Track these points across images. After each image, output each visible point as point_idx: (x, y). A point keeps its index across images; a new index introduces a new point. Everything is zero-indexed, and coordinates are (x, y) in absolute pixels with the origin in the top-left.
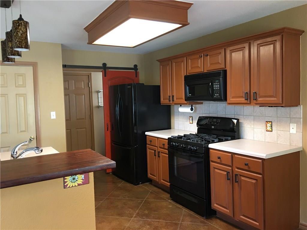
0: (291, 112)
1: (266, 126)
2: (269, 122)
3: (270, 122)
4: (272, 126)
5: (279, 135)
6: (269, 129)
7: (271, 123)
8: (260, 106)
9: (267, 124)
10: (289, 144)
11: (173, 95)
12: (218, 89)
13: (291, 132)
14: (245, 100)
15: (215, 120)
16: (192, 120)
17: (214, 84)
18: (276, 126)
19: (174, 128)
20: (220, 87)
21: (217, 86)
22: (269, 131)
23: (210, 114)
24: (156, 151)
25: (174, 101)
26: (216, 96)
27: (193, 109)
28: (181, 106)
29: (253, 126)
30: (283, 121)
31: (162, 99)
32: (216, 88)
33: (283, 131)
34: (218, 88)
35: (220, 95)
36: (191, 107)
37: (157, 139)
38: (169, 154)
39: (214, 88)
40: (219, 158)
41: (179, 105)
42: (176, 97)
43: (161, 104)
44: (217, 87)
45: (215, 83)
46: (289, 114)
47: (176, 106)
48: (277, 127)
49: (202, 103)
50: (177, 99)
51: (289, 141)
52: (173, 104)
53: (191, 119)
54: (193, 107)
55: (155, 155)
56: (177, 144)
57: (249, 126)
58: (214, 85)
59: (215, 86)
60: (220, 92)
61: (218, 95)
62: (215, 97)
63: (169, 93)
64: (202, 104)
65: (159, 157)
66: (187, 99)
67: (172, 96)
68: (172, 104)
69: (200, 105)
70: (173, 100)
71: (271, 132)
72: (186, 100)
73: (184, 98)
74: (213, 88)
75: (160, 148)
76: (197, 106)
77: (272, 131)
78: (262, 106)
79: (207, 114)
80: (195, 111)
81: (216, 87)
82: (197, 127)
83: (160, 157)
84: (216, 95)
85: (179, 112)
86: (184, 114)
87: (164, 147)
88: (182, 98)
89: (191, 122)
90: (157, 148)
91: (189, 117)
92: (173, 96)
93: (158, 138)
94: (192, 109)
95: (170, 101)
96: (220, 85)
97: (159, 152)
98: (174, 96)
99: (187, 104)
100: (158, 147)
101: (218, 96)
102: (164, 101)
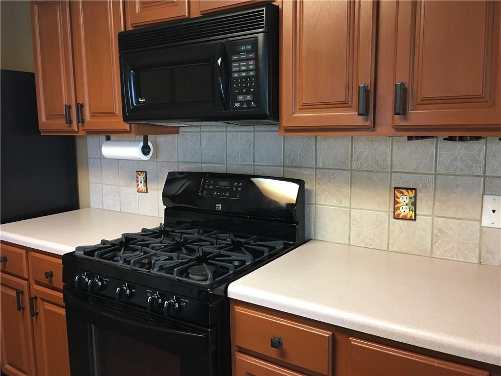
0: (490, 158)
1: (396, 203)
2: (407, 189)
3: (412, 189)
4: (414, 204)
5: (440, 231)
6: (404, 210)
7: (412, 194)
8: (410, 138)
9: (398, 194)
10: (477, 262)
11: (80, 102)
12: (250, 77)
13: (486, 222)
14: (359, 115)
15: (223, 184)
16: (146, 182)
17: (235, 58)
18: (431, 203)
19: (89, 206)
20: (257, 69)
21: (247, 65)
22: (404, 218)
23: (203, 165)
24: (22, 293)
25: (83, 122)
26: (242, 103)
27: (149, 148)
28: (108, 139)
29: (346, 203)
30: (457, 186)
31: (43, 118)
32: (244, 74)
33: (454, 218)
34: (251, 73)
35: (257, 97)
36: (142, 144)
37: (24, 251)
38: (68, 308)
39: (236, 75)
40: (276, 344)
41: (103, 138)
42: (90, 111)
43: (42, 134)
44: (244, 71)
45: (238, 53)
46: (482, 165)
47: (91, 141)
48: (434, 204)
49: (175, 131)
50: (93, 115)
51: (478, 251)
52: (82, 133)
53: (141, 178)
54: (150, 144)
55: (21, 308)
56: (101, 280)
57: (334, 202)
58: (236, 61)
59: (240, 66)
60: (258, 87)
61: (249, 97)
62: (237, 105)
63: (66, 97)
64: (178, 133)
65: (34, 314)
66: (131, 115)
67: (77, 105)
68: (78, 132)
69: (169, 137)
70: (81, 120)
71: (413, 222)
72: (126, 119)
73: (118, 109)
74: (232, 72)
75: (38, 283)
76: (162, 139)
77: (415, 220)
78: (417, 138)
79: (193, 166)
80: (155, 156)
81: (244, 68)
82: (164, 205)
83: (37, 314)
84: (241, 98)
85: (102, 158)
86: (117, 163)
87: (51, 281)
88: (112, 114)
89: (142, 186)
90: (25, 282)
91: (136, 174)
92: (80, 107)
93: (28, 250)
94: (146, 150)
95: (70, 122)
96: (256, 59)
97: (36, 298)
98: (82, 106)
99: (130, 132)
100: (31, 280)
101: (248, 102)
102: (49, 122)
